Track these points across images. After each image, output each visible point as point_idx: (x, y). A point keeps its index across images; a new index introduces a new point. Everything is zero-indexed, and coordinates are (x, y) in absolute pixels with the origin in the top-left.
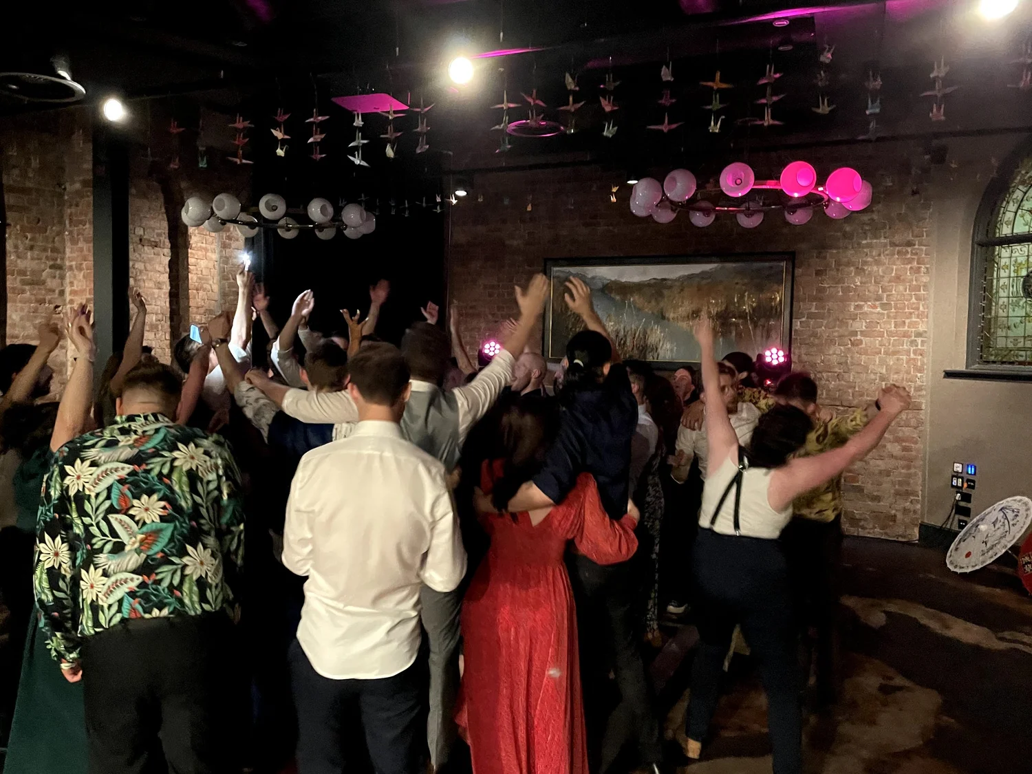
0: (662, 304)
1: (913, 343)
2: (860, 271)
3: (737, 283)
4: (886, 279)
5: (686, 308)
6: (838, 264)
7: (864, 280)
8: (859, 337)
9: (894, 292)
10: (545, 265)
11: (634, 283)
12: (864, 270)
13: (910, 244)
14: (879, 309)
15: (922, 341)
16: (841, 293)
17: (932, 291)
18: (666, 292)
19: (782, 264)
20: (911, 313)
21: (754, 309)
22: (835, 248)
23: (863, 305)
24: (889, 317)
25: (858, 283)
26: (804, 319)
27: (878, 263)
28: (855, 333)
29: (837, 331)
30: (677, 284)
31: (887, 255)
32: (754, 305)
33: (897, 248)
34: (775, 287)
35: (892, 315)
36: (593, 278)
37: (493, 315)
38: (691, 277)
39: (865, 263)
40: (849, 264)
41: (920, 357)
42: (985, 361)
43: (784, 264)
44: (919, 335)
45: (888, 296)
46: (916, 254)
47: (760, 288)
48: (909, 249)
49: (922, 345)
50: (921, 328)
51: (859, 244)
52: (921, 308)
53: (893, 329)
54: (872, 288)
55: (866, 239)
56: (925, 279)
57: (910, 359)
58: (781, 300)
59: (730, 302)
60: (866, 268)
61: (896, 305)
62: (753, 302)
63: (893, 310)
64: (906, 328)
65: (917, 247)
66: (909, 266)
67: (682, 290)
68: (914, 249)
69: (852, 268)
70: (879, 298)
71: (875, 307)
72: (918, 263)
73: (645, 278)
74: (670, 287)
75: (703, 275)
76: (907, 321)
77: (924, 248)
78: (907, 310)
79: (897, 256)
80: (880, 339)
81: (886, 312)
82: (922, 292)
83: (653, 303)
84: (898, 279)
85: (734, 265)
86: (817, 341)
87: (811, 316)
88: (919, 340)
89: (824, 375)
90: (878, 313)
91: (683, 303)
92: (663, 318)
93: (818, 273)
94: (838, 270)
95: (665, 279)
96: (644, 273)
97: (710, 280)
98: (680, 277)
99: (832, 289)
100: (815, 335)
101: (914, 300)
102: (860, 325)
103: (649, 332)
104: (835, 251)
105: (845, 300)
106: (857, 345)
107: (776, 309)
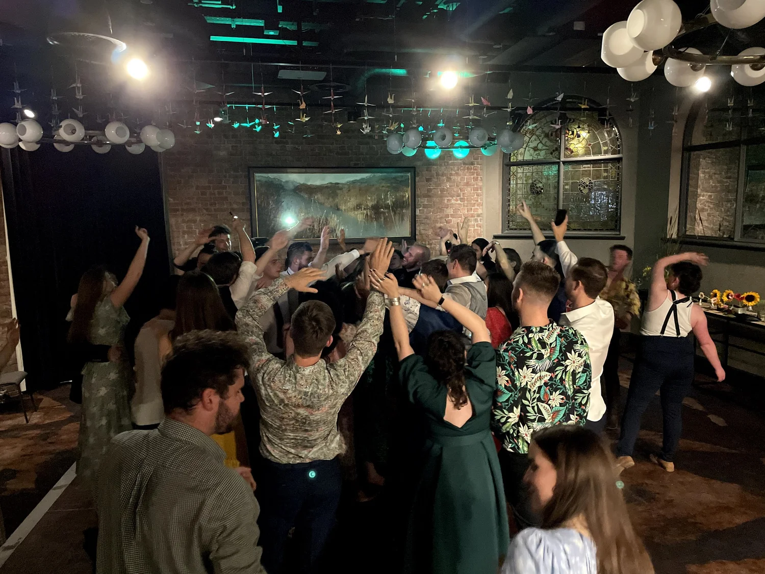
0: (337, 200)
1: (476, 221)
2: (449, 179)
3: (383, 186)
4: (462, 184)
5: (353, 202)
6: (438, 175)
7: (451, 184)
8: (450, 218)
9: (466, 192)
10: (249, 172)
11: (316, 186)
12: (451, 179)
13: (472, 164)
14: (459, 202)
15: (480, 219)
16: (439, 192)
17: (484, 190)
18: (339, 192)
19: (408, 174)
20: (474, 203)
21: (393, 203)
22: (436, 166)
23: (451, 199)
24: (464, 206)
25: (448, 186)
26: (421, 208)
27: (457, 174)
28: (447, 216)
29: (439, 215)
30: (346, 186)
31: (462, 170)
32: (394, 200)
33: (467, 166)
34: (405, 188)
35: (466, 204)
36: (287, 182)
37: (207, 210)
38: (354, 182)
39: (451, 174)
40: (443, 175)
41: (479, 228)
42: (511, 229)
43: (409, 174)
44: (478, 216)
45: (463, 194)
46: (476, 169)
47: (396, 189)
48: (472, 167)
49: (480, 222)
50: (480, 211)
51: (448, 163)
52: (479, 201)
53: (466, 212)
54: (455, 190)
55: (451, 160)
56: (480, 184)
57: (475, 230)
58: (409, 196)
59: (379, 199)
60: (452, 177)
61: (467, 199)
62: (393, 198)
63: (466, 202)
64: (472, 212)
65: (476, 165)
66: (472, 177)
67: (349, 191)
68: (475, 167)
69: (445, 177)
70: (458, 196)
71: (457, 200)
72: (477, 175)
73: (325, 182)
74: (341, 189)
75: (362, 181)
76: (473, 208)
77: (479, 166)
78: (472, 202)
79: (466, 171)
80: (460, 219)
81: (462, 203)
82: (479, 191)
83: (331, 199)
84: (467, 184)
85: (381, 174)
86: (428, 221)
87: (425, 206)
88: (479, 219)
89: (433, 241)
90: (459, 204)
91: (350, 199)
92: (338, 209)
93: (428, 180)
94: (437, 178)
95: (338, 184)
96: (323, 179)
97: (366, 184)
98: (347, 182)
99: (435, 190)
100: (427, 218)
101: (475, 196)
102: (450, 211)
103: (329, 219)
104: (436, 167)
105: (442, 197)
106: (449, 223)
107: (406, 202)
